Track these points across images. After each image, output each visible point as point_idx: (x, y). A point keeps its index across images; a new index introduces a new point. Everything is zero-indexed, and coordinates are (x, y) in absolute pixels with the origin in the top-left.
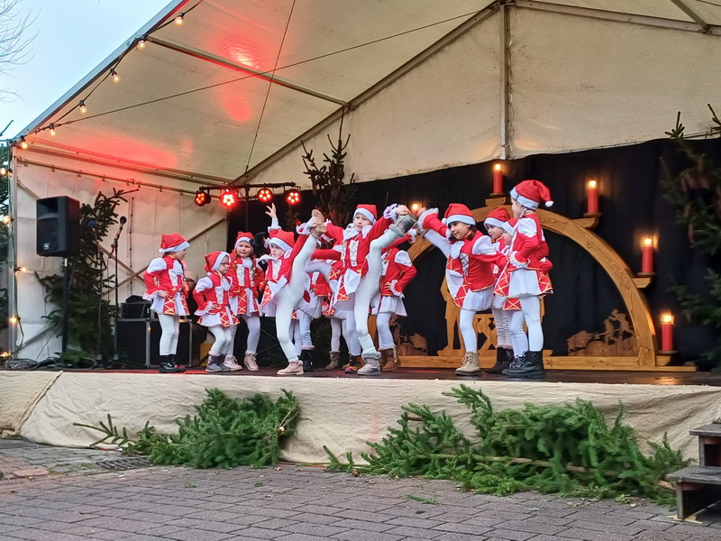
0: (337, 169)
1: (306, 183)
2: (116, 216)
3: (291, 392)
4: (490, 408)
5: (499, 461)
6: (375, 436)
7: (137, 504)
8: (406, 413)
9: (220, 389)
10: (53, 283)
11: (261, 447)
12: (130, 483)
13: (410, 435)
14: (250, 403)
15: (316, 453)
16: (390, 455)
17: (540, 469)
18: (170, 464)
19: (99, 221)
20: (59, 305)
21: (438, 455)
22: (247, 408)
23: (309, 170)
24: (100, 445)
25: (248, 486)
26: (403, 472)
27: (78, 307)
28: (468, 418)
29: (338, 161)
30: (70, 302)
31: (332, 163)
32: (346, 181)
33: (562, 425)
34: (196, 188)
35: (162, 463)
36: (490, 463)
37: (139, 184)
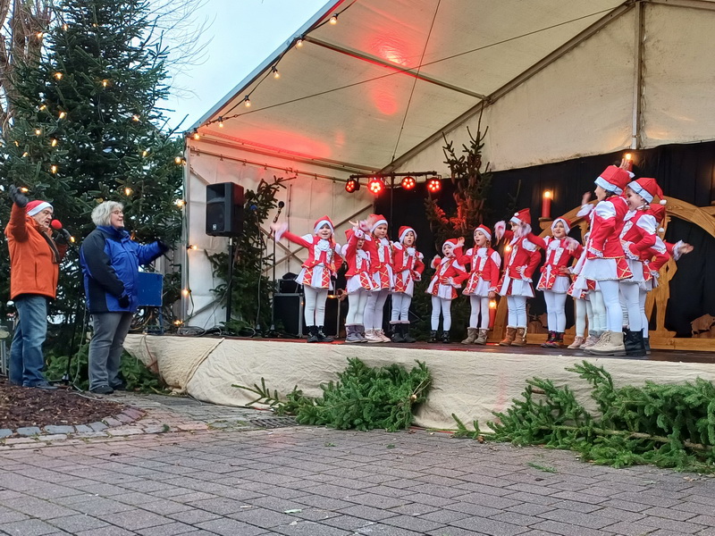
0: (475, 159)
1: (445, 172)
2: (276, 201)
3: (424, 363)
4: (611, 383)
5: (619, 435)
6: (499, 407)
7: (281, 460)
8: (530, 387)
9: (360, 358)
10: (220, 260)
11: (395, 413)
12: (277, 440)
13: (533, 407)
14: (387, 372)
15: (445, 420)
16: (514, 425)
17: (659, 444)
18: (314, 424)
19: (261, 205)
20: (225, 280)
21: (559, 427)
22: (384, 376)
23: (449, 160)
24: (255, 405)
25: (382, 448)
26: (526, 441)
27: (241, 282)
28: (590, 393)
29: (476, 151)
30: (233, 277)
31: (471, 153)
32: (482, 170)
33: (681, 403)
34: (347, 176)
35: (307, 423)
36: (610, 436)
37: (297, 172)
